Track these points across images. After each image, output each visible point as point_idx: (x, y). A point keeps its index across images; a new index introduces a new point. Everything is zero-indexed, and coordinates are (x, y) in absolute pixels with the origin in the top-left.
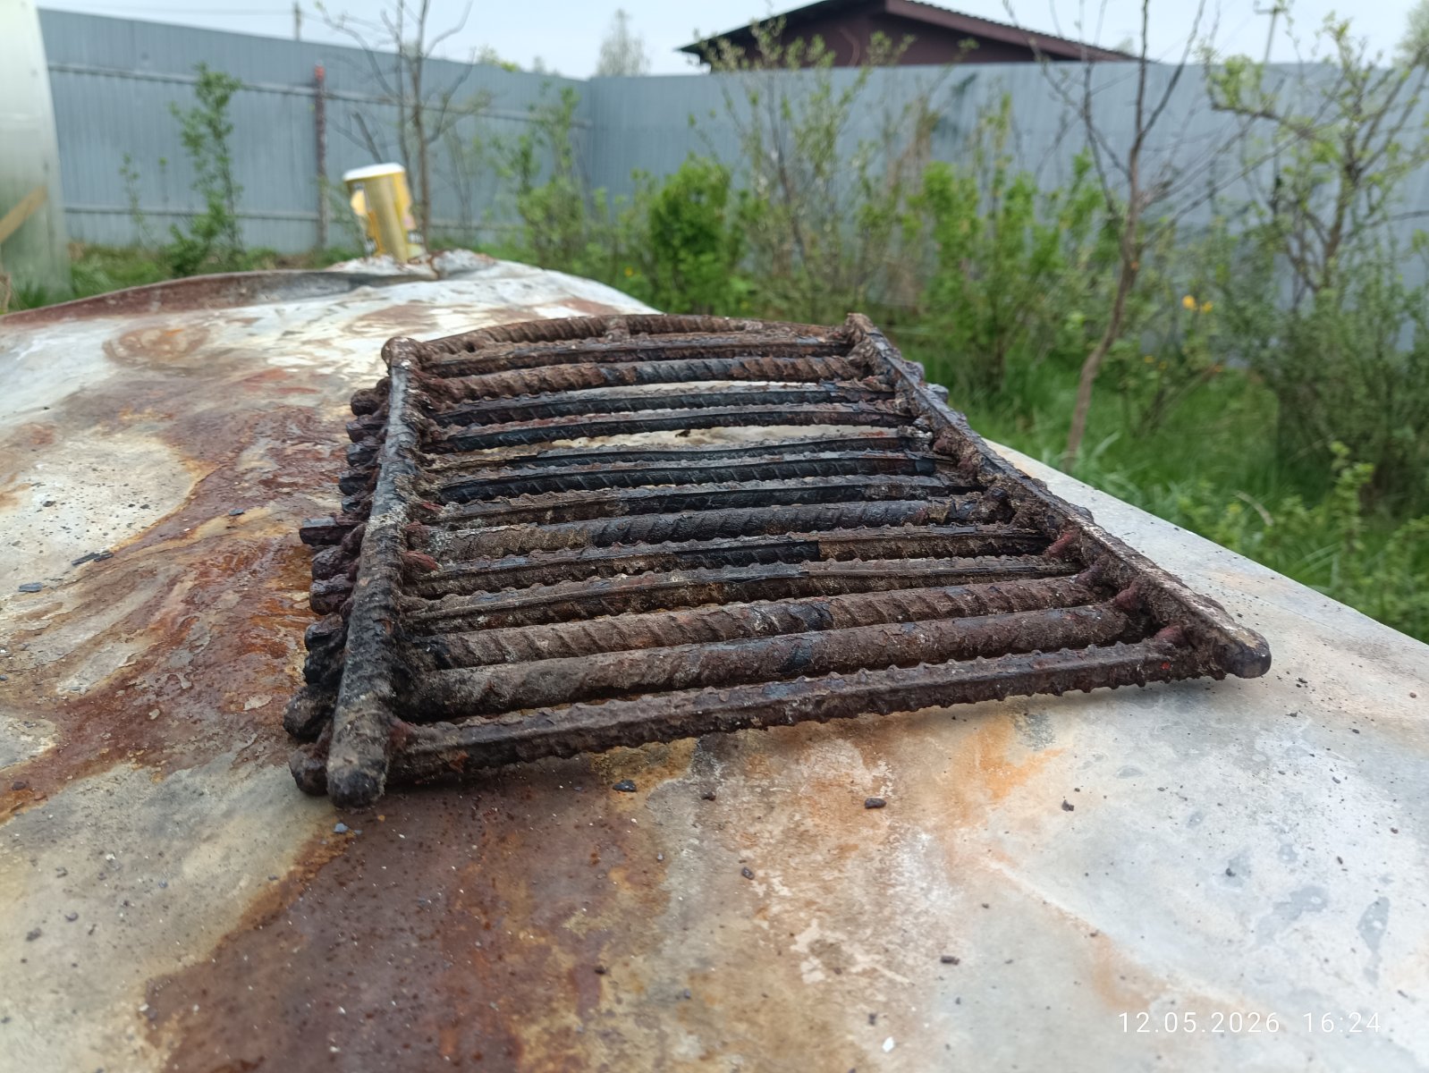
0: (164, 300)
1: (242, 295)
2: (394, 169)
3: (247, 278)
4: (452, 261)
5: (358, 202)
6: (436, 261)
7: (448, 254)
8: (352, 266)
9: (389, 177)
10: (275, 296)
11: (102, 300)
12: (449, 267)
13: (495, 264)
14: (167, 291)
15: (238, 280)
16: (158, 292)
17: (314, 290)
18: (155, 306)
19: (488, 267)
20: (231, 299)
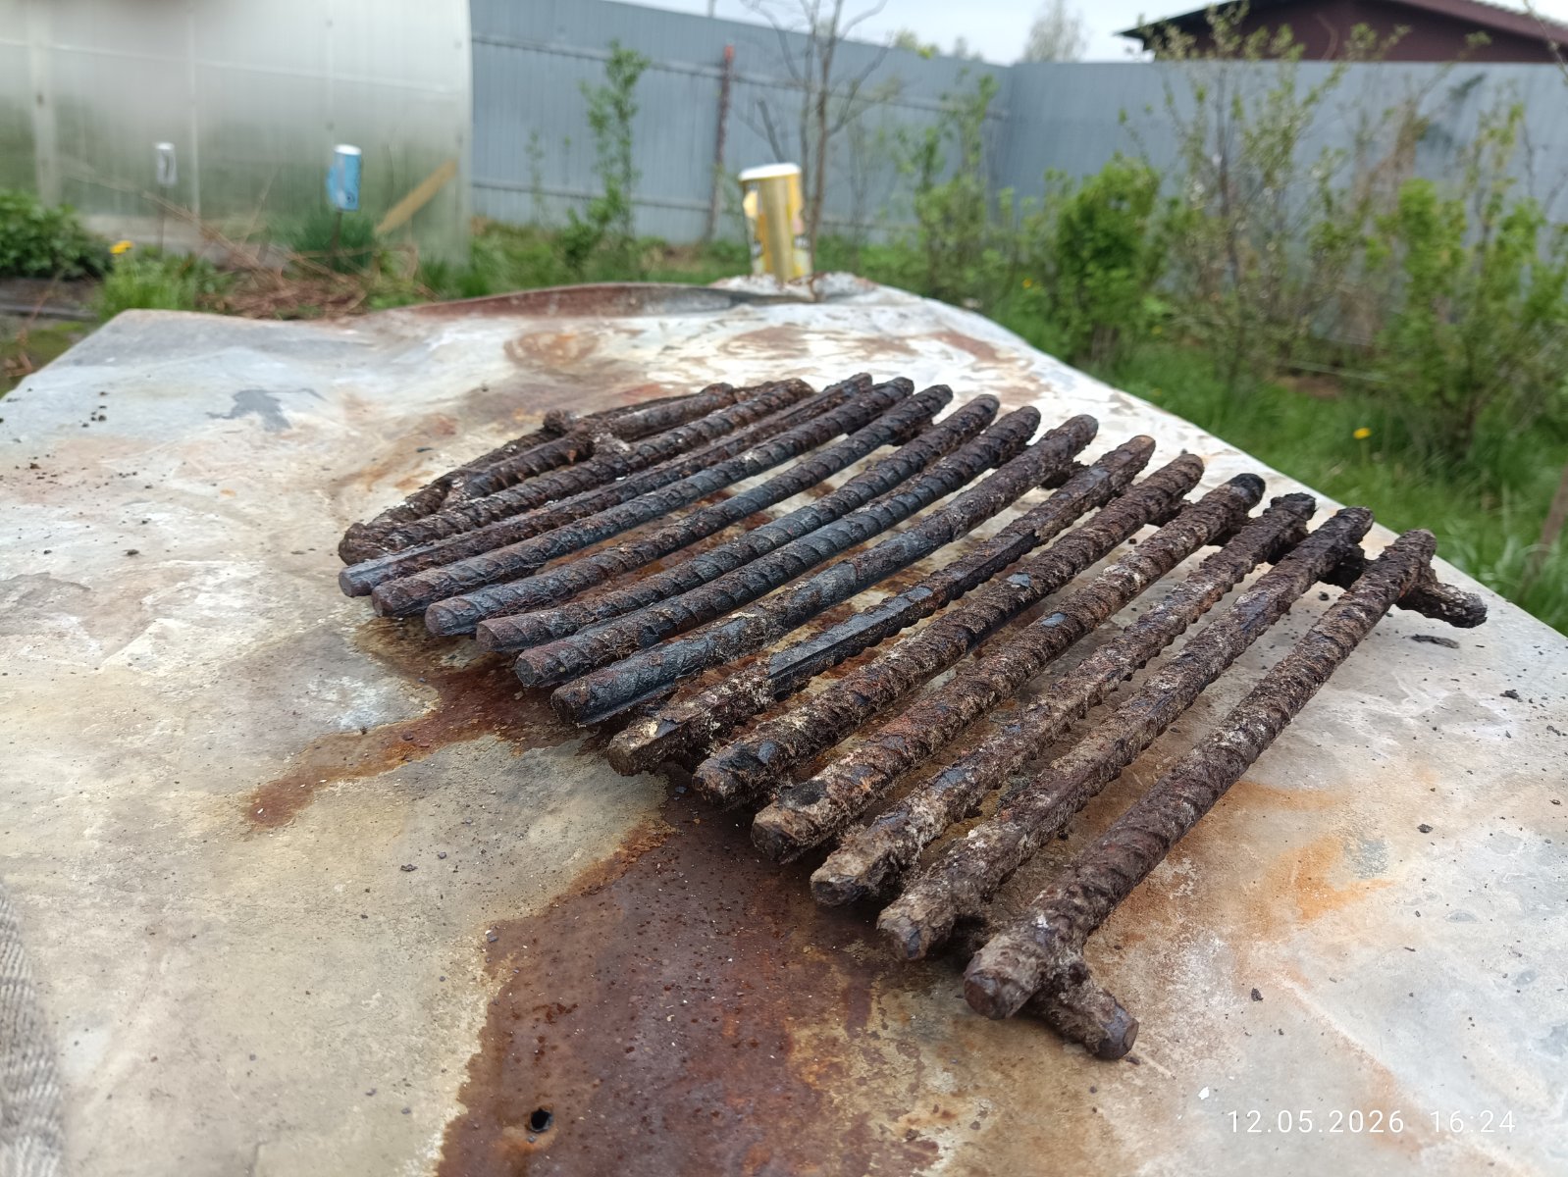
0: (561, 304)
1: (630, 305)
2: (791, 169)
3: (638, 289)
4: (831, 284)
5: (751, 203)
6: (817, 283)
7: (829, 277)
8: (735, 284)
9: (785, 178)
10: (661, 308)
11: (506, 300)
12: (828, 290)
13: (873, 290)
14: (565, 296)
15: (628, 291)
16: (557, 297)
17: (697, 305)
18: (553, 308)
19: (867, 291)
20: (621, 309)
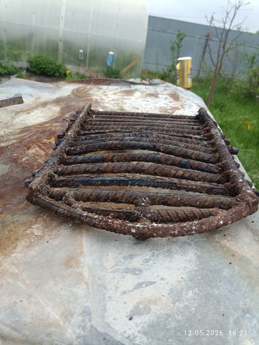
1: (108, 83)
3: (109, 80)
4: (154, 81)
5: (178, 66)
6: (150, 81)
8: (132, 80)
9: (188, 60)
15: (108, 80)
17: (122, 84)
19: (163, 84)
20: (106, 84)
